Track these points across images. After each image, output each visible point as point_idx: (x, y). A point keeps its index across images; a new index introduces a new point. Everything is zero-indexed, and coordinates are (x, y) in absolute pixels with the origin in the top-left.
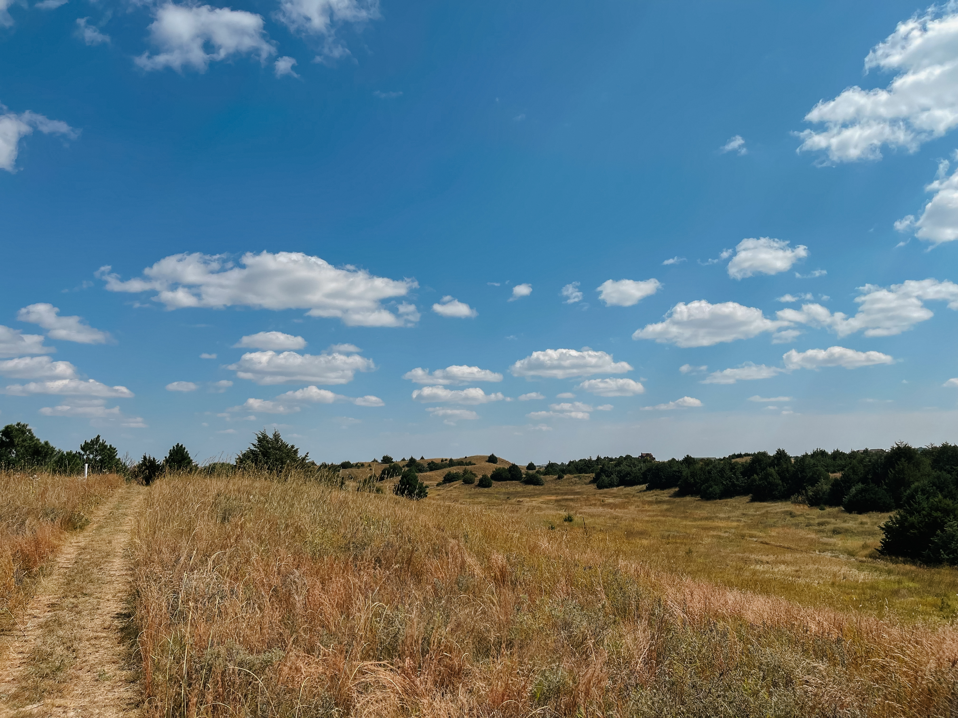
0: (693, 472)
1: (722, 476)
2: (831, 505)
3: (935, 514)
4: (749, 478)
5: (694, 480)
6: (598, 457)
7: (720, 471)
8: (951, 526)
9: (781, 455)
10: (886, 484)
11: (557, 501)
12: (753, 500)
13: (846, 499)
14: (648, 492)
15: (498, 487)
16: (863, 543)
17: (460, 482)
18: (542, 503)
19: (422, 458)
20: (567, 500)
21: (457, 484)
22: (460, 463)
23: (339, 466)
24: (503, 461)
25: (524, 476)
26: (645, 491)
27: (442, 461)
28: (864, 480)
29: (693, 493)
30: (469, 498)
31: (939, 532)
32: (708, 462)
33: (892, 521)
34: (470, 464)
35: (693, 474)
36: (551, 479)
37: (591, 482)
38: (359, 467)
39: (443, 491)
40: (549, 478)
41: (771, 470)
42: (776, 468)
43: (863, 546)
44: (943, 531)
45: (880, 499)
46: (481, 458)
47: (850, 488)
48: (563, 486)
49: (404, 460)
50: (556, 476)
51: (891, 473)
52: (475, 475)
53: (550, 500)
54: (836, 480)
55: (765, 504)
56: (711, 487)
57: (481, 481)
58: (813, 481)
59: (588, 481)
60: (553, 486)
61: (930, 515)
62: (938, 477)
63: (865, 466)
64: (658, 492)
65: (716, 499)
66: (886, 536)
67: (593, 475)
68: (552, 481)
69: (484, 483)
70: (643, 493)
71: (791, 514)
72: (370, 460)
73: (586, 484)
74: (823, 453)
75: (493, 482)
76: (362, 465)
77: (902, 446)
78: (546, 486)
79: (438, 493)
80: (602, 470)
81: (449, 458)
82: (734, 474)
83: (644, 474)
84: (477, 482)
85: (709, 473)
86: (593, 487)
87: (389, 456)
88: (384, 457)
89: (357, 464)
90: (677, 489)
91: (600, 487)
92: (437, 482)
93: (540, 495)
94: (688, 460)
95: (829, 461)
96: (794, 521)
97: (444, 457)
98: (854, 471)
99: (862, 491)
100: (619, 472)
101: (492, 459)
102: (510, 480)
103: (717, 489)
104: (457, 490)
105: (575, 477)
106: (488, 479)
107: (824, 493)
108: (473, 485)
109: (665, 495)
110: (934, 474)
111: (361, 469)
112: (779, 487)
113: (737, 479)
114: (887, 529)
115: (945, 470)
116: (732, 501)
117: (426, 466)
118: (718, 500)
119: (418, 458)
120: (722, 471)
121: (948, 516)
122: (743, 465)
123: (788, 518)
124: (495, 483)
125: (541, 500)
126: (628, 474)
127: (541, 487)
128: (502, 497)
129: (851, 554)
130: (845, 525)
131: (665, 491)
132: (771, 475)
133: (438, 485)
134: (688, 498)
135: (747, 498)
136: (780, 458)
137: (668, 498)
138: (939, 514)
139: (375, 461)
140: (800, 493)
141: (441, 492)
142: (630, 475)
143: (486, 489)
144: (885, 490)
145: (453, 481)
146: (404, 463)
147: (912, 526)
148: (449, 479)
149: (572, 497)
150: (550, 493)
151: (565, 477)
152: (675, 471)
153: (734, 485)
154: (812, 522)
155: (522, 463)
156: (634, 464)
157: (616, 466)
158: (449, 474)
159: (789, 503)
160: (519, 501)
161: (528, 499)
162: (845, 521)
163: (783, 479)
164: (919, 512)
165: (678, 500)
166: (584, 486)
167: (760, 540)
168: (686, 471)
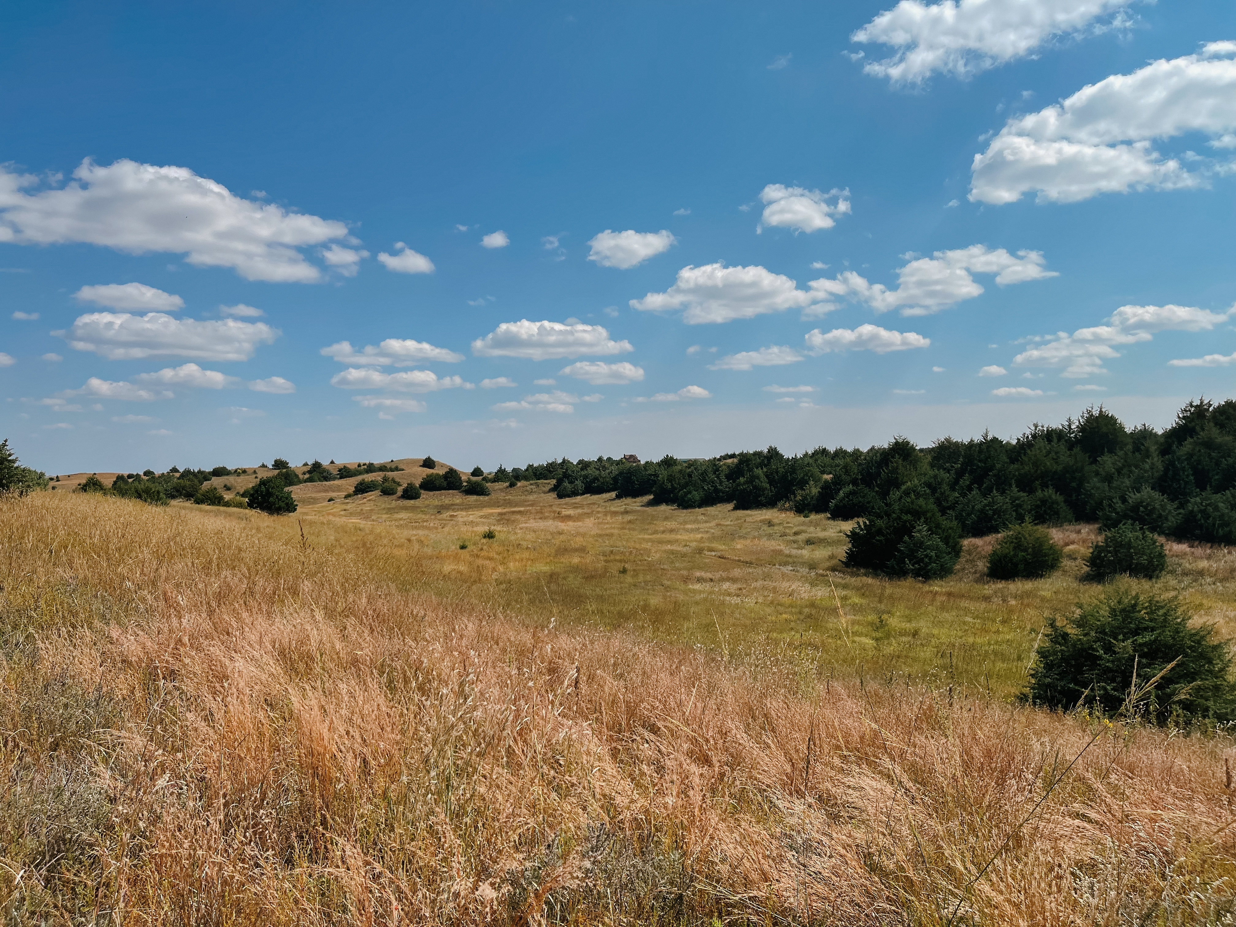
0: (671, 475)
1: (704, 480)
2: (818, 511)
3: (905, 517)
4: (734, 482)
5: (672, 485)
6: (564, 459)
7: (702, 474)
8: (920, 531)
9: (773, 454)
10: (878, 486)
11: (500, 514)
12: (736, 508)
13: (832, 504)
14: (617, 501)
15: (428, 498)
16: (830, 553)
17: (378, 492)
18: (481, 517)
19: (332, 462)
20: (513, 512)
21: (373, 495)
22: (383, 468)
23: (209, 473)
24: (442, 465)
25: (465, 484)
26: (614, 499)
27: (359, 465)
28: (854, 482)
29: (668, 501)
30: (386, 513)
31: (906, 538)
32: (692, 464)
33: (860, 526)
34: (397, 469)
35: (671, 478)
36: (501, 487)
37: (551, 490)
38: (239, 475)
39: (352, 505)
40: (498, 485)
41: (759, 472)
42: (765, 470)
43: (829, 557)
44: (911, 537)
45: (869, 502)
46: (413, 462)
47: (839, 490)
48: (514, 495)
49: (306, 464)
50: (507, 484)
51: (884, 472)
52: (399, 484)
53: (492, 514)
54: (826, 482)
55: (748, 512)
56: (690, 493)
57: (405, 491)
58: (803, 483)
59: (547, 488)
60: (501, 496)
61: (899, 518)
62: (935, 477)
63: (860, 465)
64: (629, 500)
65: (694, 507)
66: (853, 545)
67: (554, 481)
68: (501, 490)
69: (410, 494)
70: (610, 503)
71: (770, 524)
72: (256, 465)
73: (545, 493)
74: (824, 452)
75: (422, 491)
76: (244, 471)
77: (900, 441)
78: (493, 496)
79: (344, 507)
80: (566, 475)
81: (367, 462)
82: (718, 477)
83: (615, 479)
84: (400, 493)
85: (690, 476)
86: (554, 495)
87: (283, 459)
88: (276, 461)
89: (236, 471)
90: (652, 497)
91: (560, 496)
92: (345, 493)
93: (482, 506)
94: (668, 462)
95: (827, 460)
96: (770, 530)
97: (362, 462)
98: (847, 471)
99: (852, 493)
100: (585, 477)
101: (428, 463)
102: (445, 489)
103: (696, 495)
104: (372, 503)
105: (531, 484)
106: (415, 488)
107: (812, 498)
108: (394, 497)
109: (635, 504)
110: (931, 473)
111: (241, 477)
112: (766, 492)
113: (721, 483)
114: (854, 536)
115: (944, 469)
116: (711, 510)
117: (335, 472)
118: (697, 509)
119: (325, 463)
120: (704, 473)
121: (919, 519)
122: (729, 466)
123: (765, 527)
124: (424, 494)
125: (481, 513)
126: (596, 479)
127: (487, 498)
128: (431, 511)
129: (812, 566)
130: (822, 535)
131: (639, 499)
132: (758, 478)
133: (346, 497)
134: (663, 507)
135: (730, 506)
136: (771, 457)
137: (639, 508)
138: (909, 517)
139: (263, 466)
140: (788, 499)
141: (348, 507)
142: (598, 480)
143: (412, 502)
144: (877, 492)
145: (367, 492)
146: (306, 469)
147: (880, 532)
148: (362, 489)
149: (522, 509)
150: (496, 504)
151: (519, 484)
152: (651, 475)
153: (716, 490)
154: (787, 531)
155: (465, 468)
156: (604, 467)
157: (582, 469)
158: (362, 483)
159: (775, 510)
160: (451, 516)
161: (465, 513)
162: (825, 530)
163: (771, 482)
164: (888, 515)
165: (650, 510)
166: (543, 495)
167: (719, 554)
168: (663, 474)
